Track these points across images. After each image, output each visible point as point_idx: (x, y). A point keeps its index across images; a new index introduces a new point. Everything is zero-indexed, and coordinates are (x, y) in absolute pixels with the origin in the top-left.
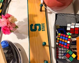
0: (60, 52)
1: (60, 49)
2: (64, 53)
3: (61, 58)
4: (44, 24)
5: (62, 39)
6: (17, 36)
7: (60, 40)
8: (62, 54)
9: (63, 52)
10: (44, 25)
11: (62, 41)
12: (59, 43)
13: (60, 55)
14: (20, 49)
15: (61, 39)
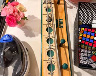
0: (82, 54)
1: (82, 51)
2: (88, 57)
3: (84, 62)
4: (62, 19)
5: (87, 35)
6: (25, 33)
7: (83, 36)
8: (85, 58)
9: (86, 55)
10: (62, 21)
11: (87, 37)
12: (82, 40)
13: (82, 59)
14: (28, 49)
15: (85, 35)
